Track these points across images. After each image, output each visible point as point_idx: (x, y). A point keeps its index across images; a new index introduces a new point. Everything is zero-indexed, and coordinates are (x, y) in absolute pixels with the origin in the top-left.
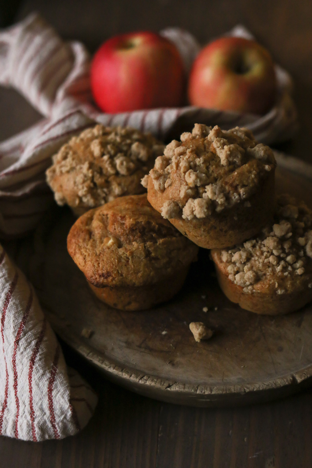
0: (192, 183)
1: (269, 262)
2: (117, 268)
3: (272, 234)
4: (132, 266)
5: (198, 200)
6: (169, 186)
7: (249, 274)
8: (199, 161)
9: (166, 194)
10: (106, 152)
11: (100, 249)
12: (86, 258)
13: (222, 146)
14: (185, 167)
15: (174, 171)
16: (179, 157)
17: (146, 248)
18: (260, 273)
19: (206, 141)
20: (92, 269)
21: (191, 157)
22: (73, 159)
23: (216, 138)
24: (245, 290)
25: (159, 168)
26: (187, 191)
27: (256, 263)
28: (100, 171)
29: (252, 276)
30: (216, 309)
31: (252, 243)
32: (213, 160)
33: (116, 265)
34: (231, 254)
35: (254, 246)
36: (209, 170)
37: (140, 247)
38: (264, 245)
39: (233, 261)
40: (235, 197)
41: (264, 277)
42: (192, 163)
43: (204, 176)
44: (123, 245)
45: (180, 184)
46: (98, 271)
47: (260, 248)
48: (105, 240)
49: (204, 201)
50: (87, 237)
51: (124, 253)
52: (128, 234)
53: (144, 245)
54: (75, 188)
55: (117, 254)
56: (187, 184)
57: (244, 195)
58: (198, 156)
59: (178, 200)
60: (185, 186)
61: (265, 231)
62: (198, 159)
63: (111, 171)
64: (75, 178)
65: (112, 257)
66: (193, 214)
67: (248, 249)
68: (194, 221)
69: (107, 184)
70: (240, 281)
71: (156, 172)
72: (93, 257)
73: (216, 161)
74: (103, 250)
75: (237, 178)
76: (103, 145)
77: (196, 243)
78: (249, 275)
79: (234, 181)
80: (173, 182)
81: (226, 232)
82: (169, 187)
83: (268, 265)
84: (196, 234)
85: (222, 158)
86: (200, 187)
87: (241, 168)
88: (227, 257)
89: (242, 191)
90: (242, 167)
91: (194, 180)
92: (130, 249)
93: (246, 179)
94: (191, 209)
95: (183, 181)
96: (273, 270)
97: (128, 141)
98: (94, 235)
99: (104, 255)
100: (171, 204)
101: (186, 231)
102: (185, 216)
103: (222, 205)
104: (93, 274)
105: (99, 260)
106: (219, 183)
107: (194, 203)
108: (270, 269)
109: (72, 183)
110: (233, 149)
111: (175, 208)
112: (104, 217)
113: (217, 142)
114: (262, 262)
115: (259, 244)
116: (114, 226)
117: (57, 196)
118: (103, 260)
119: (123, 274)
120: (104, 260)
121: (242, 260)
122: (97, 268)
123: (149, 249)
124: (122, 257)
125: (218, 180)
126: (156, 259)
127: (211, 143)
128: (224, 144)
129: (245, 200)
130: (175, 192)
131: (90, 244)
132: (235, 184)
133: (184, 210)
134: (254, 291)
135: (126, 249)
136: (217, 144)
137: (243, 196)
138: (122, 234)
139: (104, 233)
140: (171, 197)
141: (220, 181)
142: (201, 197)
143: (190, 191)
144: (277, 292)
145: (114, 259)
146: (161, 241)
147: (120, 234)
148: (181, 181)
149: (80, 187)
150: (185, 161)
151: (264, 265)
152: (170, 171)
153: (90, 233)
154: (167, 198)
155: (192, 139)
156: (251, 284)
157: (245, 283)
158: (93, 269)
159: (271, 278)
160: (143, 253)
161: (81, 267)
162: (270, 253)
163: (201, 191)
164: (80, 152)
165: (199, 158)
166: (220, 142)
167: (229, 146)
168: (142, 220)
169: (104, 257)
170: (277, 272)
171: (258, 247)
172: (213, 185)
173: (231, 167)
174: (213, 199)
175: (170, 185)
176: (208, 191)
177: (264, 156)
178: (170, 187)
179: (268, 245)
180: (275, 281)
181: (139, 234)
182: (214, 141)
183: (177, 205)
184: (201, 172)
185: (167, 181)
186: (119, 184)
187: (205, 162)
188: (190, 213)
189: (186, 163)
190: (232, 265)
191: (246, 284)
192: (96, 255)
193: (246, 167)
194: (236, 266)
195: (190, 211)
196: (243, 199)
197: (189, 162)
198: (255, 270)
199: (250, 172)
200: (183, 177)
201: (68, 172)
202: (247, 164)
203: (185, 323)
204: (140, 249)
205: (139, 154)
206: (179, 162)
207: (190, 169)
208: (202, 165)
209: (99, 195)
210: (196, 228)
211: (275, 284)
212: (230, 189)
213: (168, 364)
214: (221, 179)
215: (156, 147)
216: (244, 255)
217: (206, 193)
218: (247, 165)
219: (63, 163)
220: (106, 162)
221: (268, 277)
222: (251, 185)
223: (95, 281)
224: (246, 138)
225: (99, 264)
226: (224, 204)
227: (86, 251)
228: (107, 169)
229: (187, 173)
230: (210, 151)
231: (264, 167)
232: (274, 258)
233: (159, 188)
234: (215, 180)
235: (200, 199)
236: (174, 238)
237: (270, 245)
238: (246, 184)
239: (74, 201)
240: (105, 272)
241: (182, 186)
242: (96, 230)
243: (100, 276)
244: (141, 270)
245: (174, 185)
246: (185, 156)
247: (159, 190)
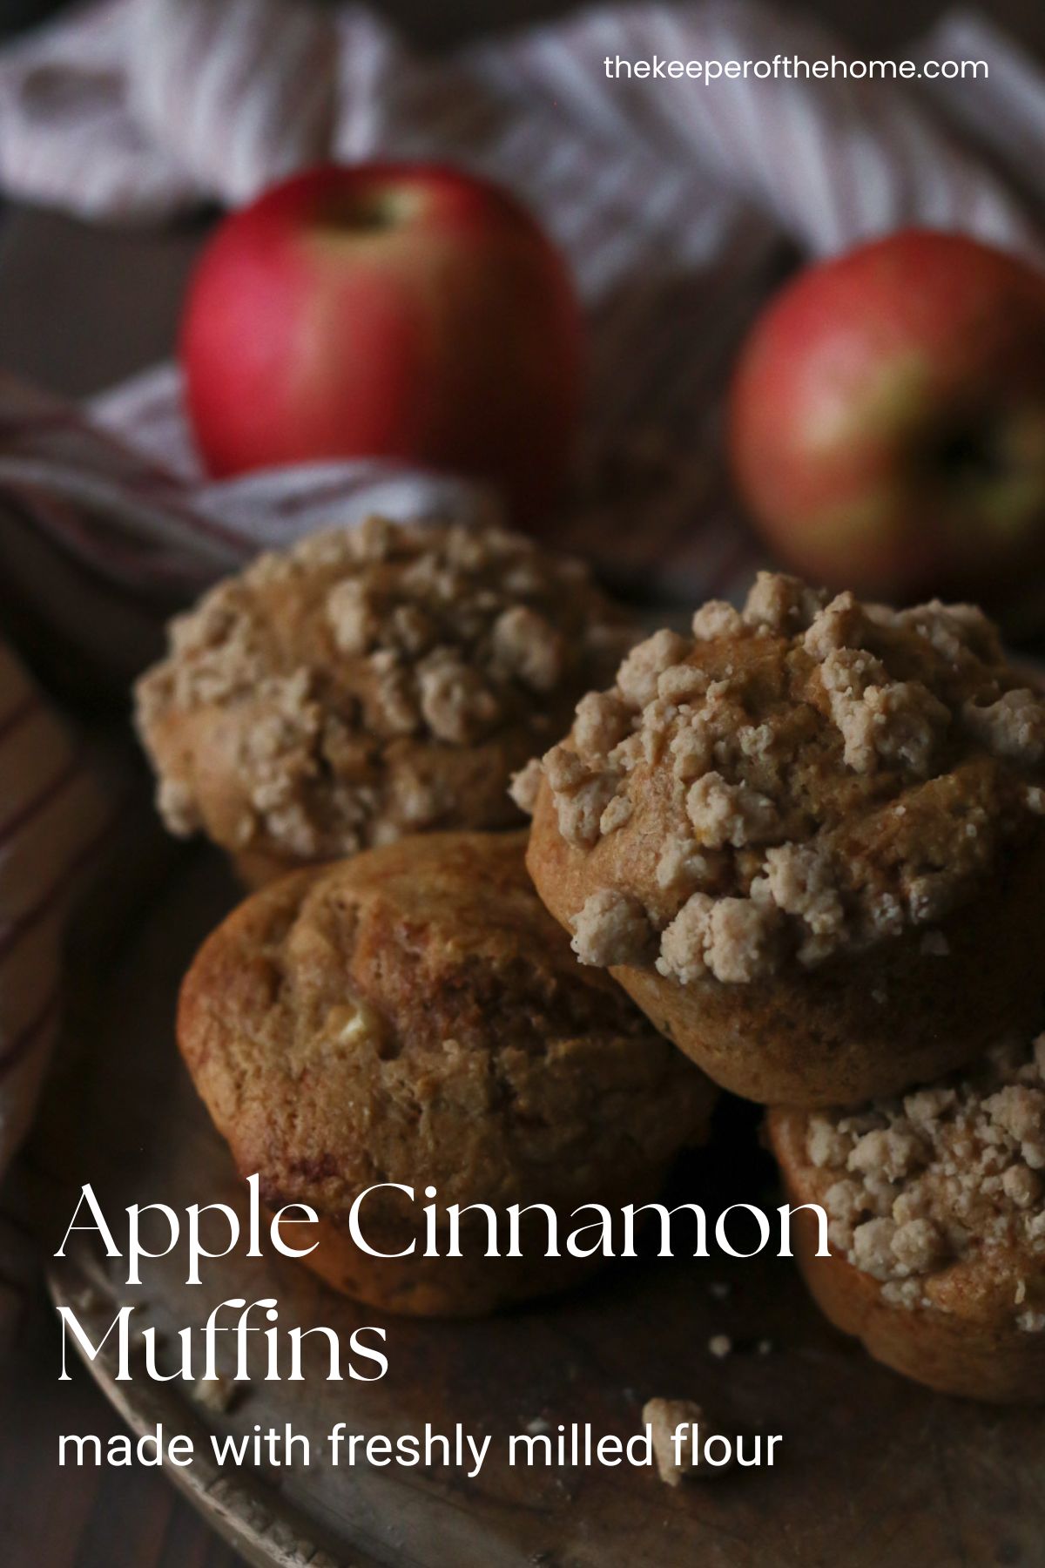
0: (713, 829)
1: (1002, 1193)
2: (366, 1146)
3: (1027, 1072)
4: (430, 1144)
5: (730, 905)
6: (616, 828)
7: (912, 1233)
8: (754, 739)
9: (601, 859)
10: (385, 638)
11: (307, 1053)
12: (244, 1087)
13: (857, 686)
14: (691, 759)
15: (646, 769)
16: (671, 711)
17: (498, 1071)
18: (959, 1235)
19: (793, 655)
20: (265, 1136)
21: (723, 716)
22: (251, 649)
23: (839, 646)
24: (888, 1291)
25: (586, 745)
26: (689, 862)
27: (946, 1189)
28: (354, 715)
29: (921, 1241)
30: (765, 1348)
31: (938, 1101)
32: (814, 739)
33: (364, 1131)
34: (848, 1135)
35: (945, 1116)
36: (791, 780)
37: (472, 1066)
38: (988, 1115)
39: (851, 1166)
40: (884, 912)
41: (973, 1252)
42: (721, 746)
43: (766, 808)
44: (402, 1046)
45: (661, 827)
46: (286, 1145)
47: (971, 1126)
48: (332, 1016)
49: (754, 915)
50: (261, 994)
51: (402, 1083)
52: (429, 1004)
53: (490, 1056)
54: (244, 773)
55: (374, 1084)
56: (691, 833)
57: (921, 905)
58: (753, 715)
59: (647, 894)
60: (682, 840)
61: (999, 1055)
62: (751, 731)
63: (396, 718)
64: (246, 732)
65: (352, 1097)
66: (701, 959)
67: (919, 1123)
68: (706, 988)
69: (376, 770)
70: (872, 1254)
71: (569, 759)
72: (274, 1083)
73: (825, 747)
74: (319, 1061)
75: (903, 831)
76: (380, 605)
77: (706, 1069)
78: (911, 1235)
79: (888, 844)
80: (637, 813)
81: (833, 1045)
82: (618, 833)
83: (997, 1204)
84: (710, 1040)
85: (851, 738)
86: (742, 848)
87: (924, 789)
88: (829, 1146)
89: (915, 889)
90: (929, 783)
91: (721, 818)
92: (430, 1067)
93: (940, 839)
94: (694, 940)
95: (676, 815)
96: (1011, 1227)
97: (486, 600)
98: (289, 990)
99: (317, 1081)
100: (616, 909)
101: (670, 1018)
102: (668, 964)
103: (825, 938)
104: (264, 1156)
105: (295, 1099)
106: (825, 842)
107: (711, 917)
108: (1001, 1223)
109: (230, 750)
110: (902, 707)
111: (630, 927)
112: (344, 916)
113: (837, 665)
114: (969, 1189)
115: (968, 1110)
116: (373, 963)
117: (170, 795)
118: (312, 1104)
119: (389, 1170)
120: (317, 1102)
121: (892, 1170)
122: (284, 1133)
123: (508, 1077)
124: (388, 1099)
125: (823, 830)
126: (534, 1122)
127: (815, 665)
128: (866, 679)
129: (927, 926)
130: (639, 859)
131: (268, 1023)
132: (890, 856)
133: (666, 937)
134: (926, 1302)
135: (412, 1068)
136: (837, 674)
137: (917, 912)
138: (407, 1001)
139: (332, 983)
140: (618, 875)
141: (833, 833)
142: (743, 894)
143: (698, 863)
144: (1019, 1320)
145: (360, 1105)
146: (561, 1048)
147: (395, 998)
148: (669, 815)
149: (264, 770)
150: (696, 732)
151: (978, 1200)
152: (629, 763)
153: (275, 978)
154: (604, 877)
155: (737, 635)
156: (915, 1274)
157: (889, 1265)
158: (266, 1134)
159: (1000, 1261)
160: (482, 1094)
161: (220, 1118)
162: (1010, 1154)
163: (746, 867)
164: (283, 624)
165: (756, 728)
166: (851, 666)
167: (884, 691)
168: (494, 952)
169: (319, 1088)
170: (1031, 1237)
171: (960, 1124)
172: (798, 849)
173: (884, 779)
174: (789, 910)
175: (623, 825)
176: (775, 872)
177: (1028, 744)
178: (622, 834)
179: (1003, 1119)
180: (1016, 1273)
181: (474, 1010)
182: (829, 661)
183: (638, 910)
184: (758, 790)
185: (611, 806)
186: (425, 779)
187: (777, 745)
188: (690, 956)
189: (698, 744)
190: (846, 1182)
191: (892, 1272)
192: (288, 1076)
193: (948, 784)
194: (861, 1187)
195: (689, 948)
196: (916, 922)
197: (711, 740)
198: (940, 1218)
199: (959, 810)
200: (679, 797)
201: (222, 701)
202: (951, 777)
203: (628, 1393)
204: (471, 1075)
205: (522, 657)
206: (673, 730)
207: (711, 770)
208: (762, 757)
209: (337, 814)
210: (709, 1016)
211: (1015, 1288)
212: (869, 873)
213: (535, 1564)
214: (834, 826)
215: (599, 634)
216: (900, 1151)
217: (765, 881)
218: (952, 780)
219: (209, 659)
220: (382, 678)
221: (991, 1254)
222: (957, 870)
223: (270, 1186)
224: (968, 655)
225: (293, 1116)
226: (835, 934)
227: (248, 1056)
228: (380, 709)
229: (697, 787)
230: (805, 700)
231: (1026, 794)
232: (1022, 1181)
233: (577, 829)
234: (812, 827)
235: (737, 903)
236: (618, 1042)
237: (1013, 1121)
238: (938, 859)
239: (233, 824)
240: (312, 1154)
241: (670, 838)
242: (300, 968)
243: (292, 1169)
244: (463, 1163)
245: (636, 825)
246: (700, 708)
247: (574, 839)
